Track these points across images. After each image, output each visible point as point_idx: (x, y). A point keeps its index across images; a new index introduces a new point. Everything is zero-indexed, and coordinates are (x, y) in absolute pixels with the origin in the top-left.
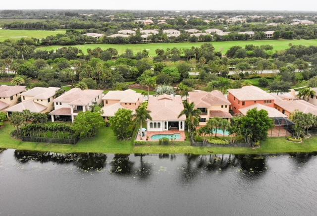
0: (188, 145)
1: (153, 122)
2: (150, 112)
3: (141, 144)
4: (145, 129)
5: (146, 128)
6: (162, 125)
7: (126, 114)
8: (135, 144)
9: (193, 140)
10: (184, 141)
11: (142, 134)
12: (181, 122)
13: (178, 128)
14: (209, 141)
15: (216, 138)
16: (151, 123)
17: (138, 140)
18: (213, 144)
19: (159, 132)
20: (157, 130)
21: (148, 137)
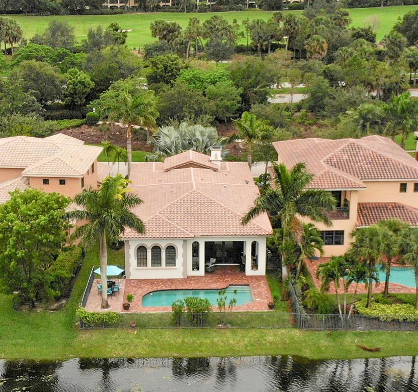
0: (282, 324)
1: (149, 245)
2: (138, 201)
3: (104, 324)
4: (119, 271)
5: (121, 265)
6: (184, 255)
7: (46, 208)
8: (82, 324)
9: (299, 307)
10: (265, 309)
11: (105, 289)
12: (254, 245)
13: (243, 268)
14: (362, 310)
15: (388, 297)
16: (142, 249)
17: (93, 307)
18: (377, 319)
19: (172, 281)
20: (163, 272)
21: (130, 298)
